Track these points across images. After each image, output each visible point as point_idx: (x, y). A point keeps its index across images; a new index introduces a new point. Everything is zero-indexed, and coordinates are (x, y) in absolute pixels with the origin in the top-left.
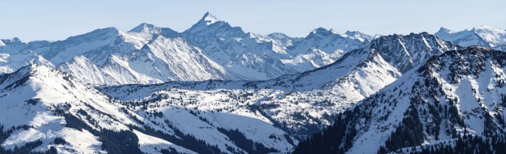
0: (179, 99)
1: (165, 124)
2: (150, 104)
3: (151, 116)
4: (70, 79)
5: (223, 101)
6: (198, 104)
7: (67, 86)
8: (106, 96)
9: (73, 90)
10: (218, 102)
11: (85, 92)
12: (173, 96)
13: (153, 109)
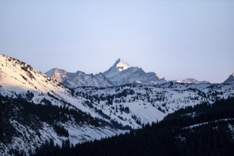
0: (145, 96)
1: (132, 120)
2: (115, 99)
3: (117, 111)
4: (28, 69)
5: (192, 99)
6: (165, 101)
7: (26, 77)
8: (67, 89)
9: (33, 81)
10: (187, 100)
11: (45, 84)
12: (139, 92)
13: (118, 104)
